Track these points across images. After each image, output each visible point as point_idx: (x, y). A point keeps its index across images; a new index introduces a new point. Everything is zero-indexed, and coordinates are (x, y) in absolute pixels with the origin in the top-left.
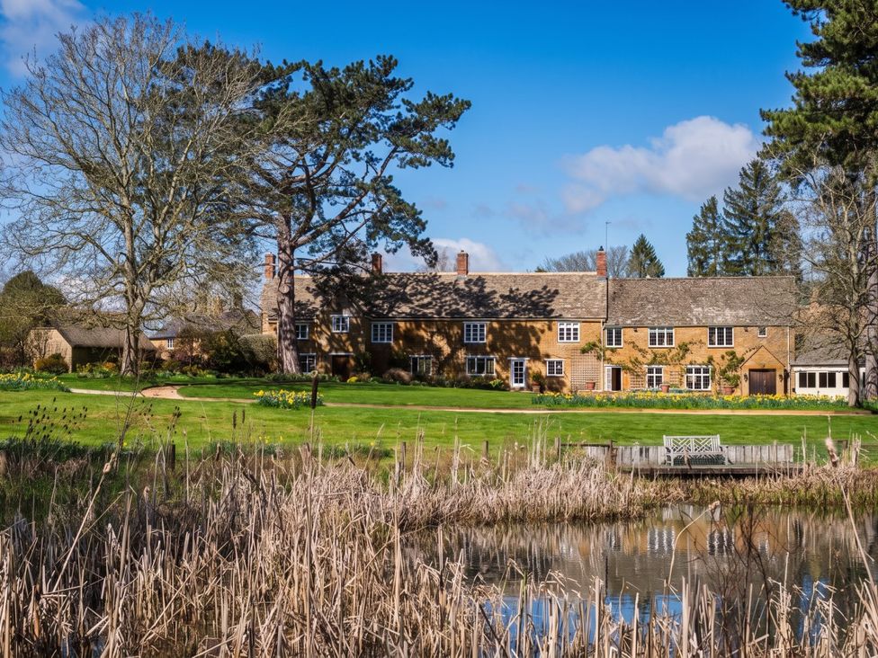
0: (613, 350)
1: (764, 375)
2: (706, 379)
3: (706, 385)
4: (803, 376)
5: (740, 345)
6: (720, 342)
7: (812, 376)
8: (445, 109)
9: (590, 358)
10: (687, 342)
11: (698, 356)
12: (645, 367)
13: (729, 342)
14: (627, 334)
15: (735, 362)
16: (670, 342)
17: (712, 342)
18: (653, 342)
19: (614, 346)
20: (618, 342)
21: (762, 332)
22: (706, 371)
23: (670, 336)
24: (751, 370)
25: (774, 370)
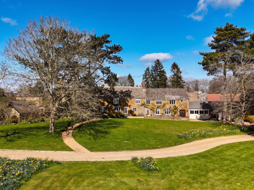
0: (148, 105)
1: (183, 111)
2: (169, 112)
3: (169, 113)
4: (191, 111)
5: (177, 104)
6: (172, 103)
7: (193, 111)
8: (117, 49)
9: (143, 107)
10: (165, 103)
11: (168, 106)
12: (156, 109)
13: (174, 103)
14: (151, 102)
15: (176, 108)
16: (161, 103)
17: (170, 103)
18: (157, 103)
19: (148, 104)
20: (149, 103)
21: (182, 101)
22: (169, 110)
23: (161, 102)
24: (180, 110)
25: (185, 110)
